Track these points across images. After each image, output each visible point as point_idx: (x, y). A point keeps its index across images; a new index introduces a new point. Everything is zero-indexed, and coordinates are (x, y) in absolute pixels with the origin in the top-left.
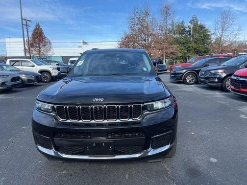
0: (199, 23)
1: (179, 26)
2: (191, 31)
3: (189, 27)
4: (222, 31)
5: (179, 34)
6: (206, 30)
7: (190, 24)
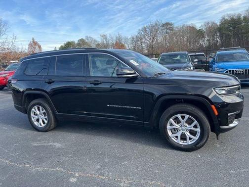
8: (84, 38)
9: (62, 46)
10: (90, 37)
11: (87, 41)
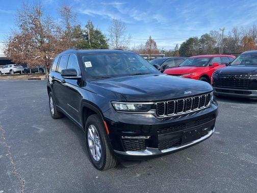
0: (95, 29)
1: (76, 29)
2: (88, 35)
3: (85, 31)
4: (117, 37)
5: (77, 37)
6: (102, 36)
7: (86, 29)
8: (208, 33)
9: (184, 43)
10: (215, 32)
11: (211, 36)
